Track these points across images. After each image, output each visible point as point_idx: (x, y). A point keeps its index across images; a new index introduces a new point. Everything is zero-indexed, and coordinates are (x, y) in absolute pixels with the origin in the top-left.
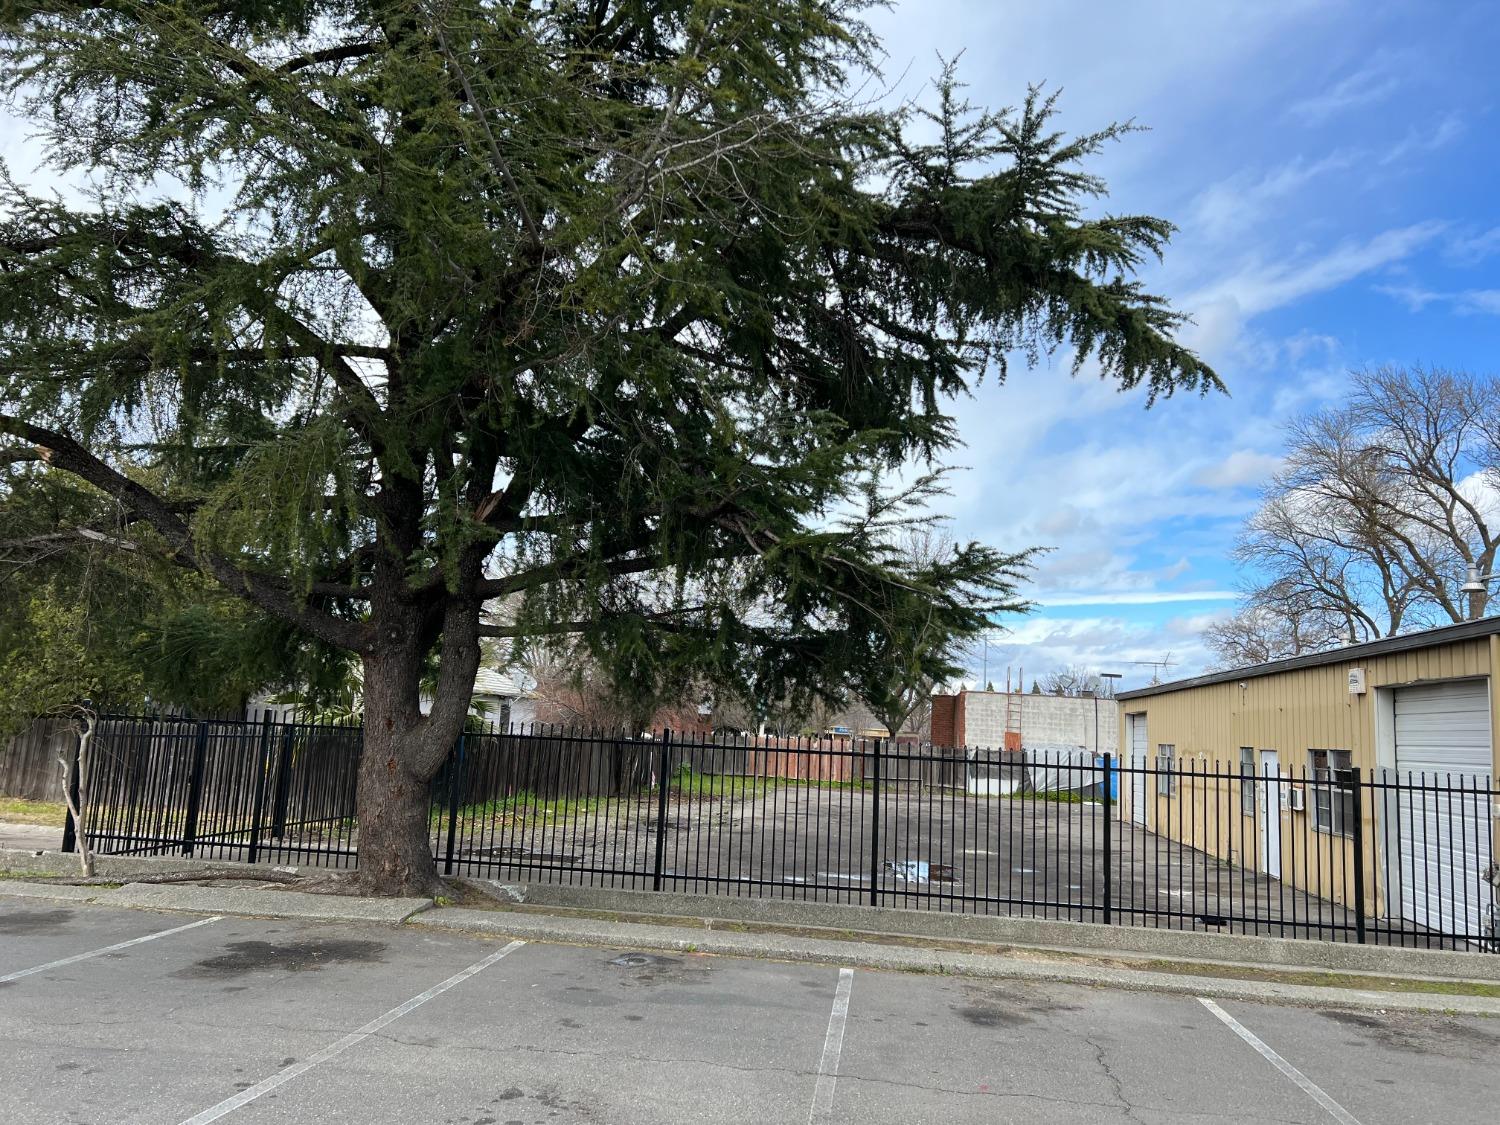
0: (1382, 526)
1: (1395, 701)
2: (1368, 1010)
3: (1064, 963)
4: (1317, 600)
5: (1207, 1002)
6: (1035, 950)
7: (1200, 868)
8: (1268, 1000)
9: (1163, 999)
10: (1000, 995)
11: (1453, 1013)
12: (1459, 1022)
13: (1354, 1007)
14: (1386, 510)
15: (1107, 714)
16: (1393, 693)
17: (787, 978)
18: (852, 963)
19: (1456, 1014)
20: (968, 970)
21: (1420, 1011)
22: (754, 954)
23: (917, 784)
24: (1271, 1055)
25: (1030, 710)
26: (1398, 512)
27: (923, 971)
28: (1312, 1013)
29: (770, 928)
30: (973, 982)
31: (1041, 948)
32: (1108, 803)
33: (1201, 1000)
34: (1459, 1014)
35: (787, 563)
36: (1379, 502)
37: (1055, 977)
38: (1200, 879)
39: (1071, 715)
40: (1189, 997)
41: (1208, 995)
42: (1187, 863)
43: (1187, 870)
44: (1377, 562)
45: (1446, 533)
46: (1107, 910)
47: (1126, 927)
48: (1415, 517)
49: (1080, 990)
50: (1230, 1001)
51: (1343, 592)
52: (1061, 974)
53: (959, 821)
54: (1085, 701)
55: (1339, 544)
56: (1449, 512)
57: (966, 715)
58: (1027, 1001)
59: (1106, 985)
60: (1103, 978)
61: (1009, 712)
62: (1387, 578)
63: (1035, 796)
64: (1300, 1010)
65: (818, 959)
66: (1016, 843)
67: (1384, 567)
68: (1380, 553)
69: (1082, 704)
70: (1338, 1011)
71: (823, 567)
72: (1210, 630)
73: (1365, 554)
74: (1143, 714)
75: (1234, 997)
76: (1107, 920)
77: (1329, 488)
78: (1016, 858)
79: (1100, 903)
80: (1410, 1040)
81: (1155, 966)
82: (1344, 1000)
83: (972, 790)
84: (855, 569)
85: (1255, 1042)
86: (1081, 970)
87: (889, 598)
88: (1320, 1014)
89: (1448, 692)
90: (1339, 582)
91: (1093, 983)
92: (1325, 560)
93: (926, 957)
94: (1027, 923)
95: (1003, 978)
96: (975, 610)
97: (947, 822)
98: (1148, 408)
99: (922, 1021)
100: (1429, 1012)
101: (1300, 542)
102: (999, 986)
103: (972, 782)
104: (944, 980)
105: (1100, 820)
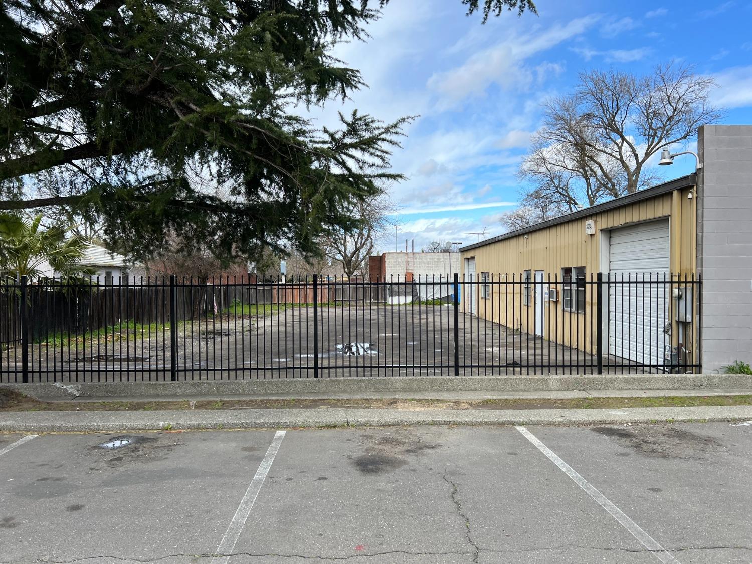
0: (588, 157)
1: (610, 237)
2: (621, 424)
3: (430, 409)
4: (556, 196)
5: (522, 429)
6: (413, 399)
7: (503, 335)
8: (559, 424)
9: (495, 431)
10: (386, 441)
11: (671, 421)
12: (677, 427)
13: (612, 423)
14: (591, 148)
15: (455, 260)
16: (610, 232)
17: (234, 444)
18: (285, 426)
19: (673, 422)
20: (366, 422)
21: (652, 422)
22: (215, 427)
23: (361, 302)
24: (572, 474)
25: (417, 260)
26: (596, 149)
27: (335, 426)
28: (587, 430)
29: (239, 402)
30: (369, 431)
31: (418, 396)
32: (456, 304)
33: (518, 428)
34: (676, 421)
35: (208, 130)
36: (587, 144)
37: (424, 421)
38: (503, 341)
39: (437, 262)
40: (510, 426)
41: (522, 424)
42: (496, 332)
43: (496, 336)
44: (584, 177)
45: (618, 159)
46: (457, 367)
47: (468, 377)
48: (604, 152)
49: (440, 430)
50: (535, 427)
51: (568, 193)
52: (428, 419)
53: (381, 319)
54: (444, 254)
55: (567, 169)
56: (620, 148)
57: (386, 265)
58: (404, 443)
59: (457, 424)
60: (455, 419)
61: (407, 262)
62: (589, 185)
63: (420, 303)
64: (579, 428)
65: (262, 425)
66: (409, 328)
67: (587, 179)
68: (586, 172)
69: (443, 256)
70: (603, 426)
71: (238, 132)
72: (504, 217)
73: (578, 174)
74: (473, 258)
75: (538, 423)
76: (457, 374)
77: (564, 138)
78: (409, 337)
79: (452, 364)
80: (655, 447)
81: (487, 404)
82: (605, 418)
83: (390, 303)
84: (265, 134)
85: (559, 462)
86: (440, 413)
87: (295, 159)
88: (593, 430)
89: (642, 229)
90: (566, 188)
91: (449, 423)
92: (560, 177)
93: (338, 415)
94: (409, 379)
95: (389, 425)
96: (365, 176)
97: (374, 320)
98: (483, 23)
99: (324, 475)
100: (657, 422)
101: (549, 169)
102: (386, 433)
103: (390, 299)
104: (347, 433)
105: (452, 313)
